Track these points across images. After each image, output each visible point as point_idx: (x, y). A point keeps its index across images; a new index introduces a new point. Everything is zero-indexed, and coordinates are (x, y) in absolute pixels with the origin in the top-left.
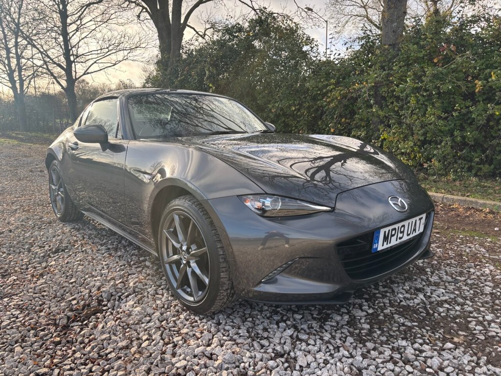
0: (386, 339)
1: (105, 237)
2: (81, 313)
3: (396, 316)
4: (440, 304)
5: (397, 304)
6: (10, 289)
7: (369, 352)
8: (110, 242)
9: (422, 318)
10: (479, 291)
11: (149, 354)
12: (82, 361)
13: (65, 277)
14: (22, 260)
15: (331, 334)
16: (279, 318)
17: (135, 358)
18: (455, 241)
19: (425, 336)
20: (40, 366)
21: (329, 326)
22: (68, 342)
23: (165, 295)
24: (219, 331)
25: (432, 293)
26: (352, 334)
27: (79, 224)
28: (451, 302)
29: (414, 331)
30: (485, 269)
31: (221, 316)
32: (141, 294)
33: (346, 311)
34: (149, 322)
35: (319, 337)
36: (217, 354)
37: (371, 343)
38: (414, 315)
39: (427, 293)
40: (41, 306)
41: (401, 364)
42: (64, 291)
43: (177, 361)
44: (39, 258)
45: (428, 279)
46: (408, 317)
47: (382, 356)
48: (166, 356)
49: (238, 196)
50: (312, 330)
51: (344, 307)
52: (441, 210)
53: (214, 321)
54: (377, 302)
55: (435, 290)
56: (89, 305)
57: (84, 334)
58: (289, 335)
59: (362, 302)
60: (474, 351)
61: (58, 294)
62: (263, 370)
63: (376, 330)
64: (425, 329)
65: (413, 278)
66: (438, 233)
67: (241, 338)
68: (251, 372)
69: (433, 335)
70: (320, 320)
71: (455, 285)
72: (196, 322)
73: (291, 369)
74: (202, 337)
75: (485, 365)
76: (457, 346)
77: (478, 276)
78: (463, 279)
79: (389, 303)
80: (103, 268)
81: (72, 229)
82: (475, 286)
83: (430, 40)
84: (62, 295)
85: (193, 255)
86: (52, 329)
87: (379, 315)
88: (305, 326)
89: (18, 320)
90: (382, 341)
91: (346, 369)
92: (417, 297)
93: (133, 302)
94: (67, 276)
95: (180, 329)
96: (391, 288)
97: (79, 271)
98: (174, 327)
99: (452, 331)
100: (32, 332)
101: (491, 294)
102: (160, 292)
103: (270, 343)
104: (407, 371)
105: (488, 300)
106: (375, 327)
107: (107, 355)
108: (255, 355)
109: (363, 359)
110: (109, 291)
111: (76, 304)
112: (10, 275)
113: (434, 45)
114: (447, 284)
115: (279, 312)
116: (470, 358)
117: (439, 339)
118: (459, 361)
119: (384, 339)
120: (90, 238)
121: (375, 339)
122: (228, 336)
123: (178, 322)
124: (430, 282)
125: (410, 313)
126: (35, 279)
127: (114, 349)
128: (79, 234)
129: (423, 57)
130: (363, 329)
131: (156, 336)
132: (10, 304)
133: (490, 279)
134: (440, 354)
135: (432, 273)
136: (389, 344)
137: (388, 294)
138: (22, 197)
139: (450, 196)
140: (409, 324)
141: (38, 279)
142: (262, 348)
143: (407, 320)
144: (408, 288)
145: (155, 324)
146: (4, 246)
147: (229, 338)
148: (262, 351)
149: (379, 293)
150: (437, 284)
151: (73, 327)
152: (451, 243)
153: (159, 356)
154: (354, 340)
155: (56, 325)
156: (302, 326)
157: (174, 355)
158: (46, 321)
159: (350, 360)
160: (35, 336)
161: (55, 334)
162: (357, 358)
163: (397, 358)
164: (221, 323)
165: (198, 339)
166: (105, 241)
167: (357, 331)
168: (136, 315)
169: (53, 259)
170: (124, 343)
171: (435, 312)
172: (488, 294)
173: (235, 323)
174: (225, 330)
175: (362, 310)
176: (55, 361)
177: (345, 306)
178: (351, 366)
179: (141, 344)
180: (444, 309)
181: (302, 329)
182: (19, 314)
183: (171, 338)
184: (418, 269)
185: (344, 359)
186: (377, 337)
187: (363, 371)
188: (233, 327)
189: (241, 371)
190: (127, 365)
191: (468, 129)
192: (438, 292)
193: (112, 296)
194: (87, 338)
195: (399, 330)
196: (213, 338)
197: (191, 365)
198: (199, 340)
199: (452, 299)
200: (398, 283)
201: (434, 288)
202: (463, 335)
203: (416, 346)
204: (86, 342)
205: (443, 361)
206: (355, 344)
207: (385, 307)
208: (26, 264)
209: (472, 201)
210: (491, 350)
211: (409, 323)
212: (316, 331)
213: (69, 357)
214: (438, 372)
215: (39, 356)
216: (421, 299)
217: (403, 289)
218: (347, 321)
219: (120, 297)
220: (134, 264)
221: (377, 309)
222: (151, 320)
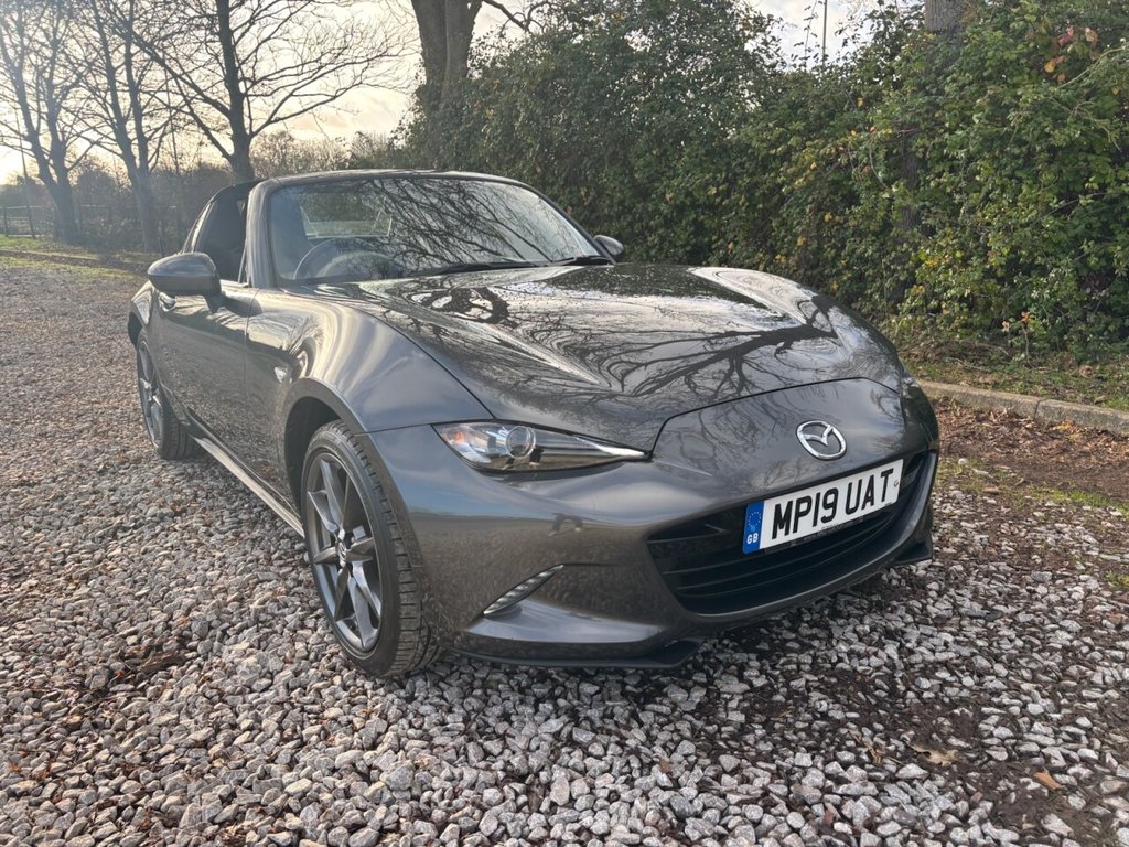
0: (770, 749)
1: (241, 495)
2: (139, 664)
3: (815, 695)
4: (929, 670)
5: (829, 666)
6: (16, 607)
7: (717, 778)
8: (246, 506)
9: (873, 702)
10: (1037, 642)
11: (241, 761)
12: (107, 769)
13: (130, 584)
14: (59, 544)
15: (648, 734)
16: (545, 691)
17: (213, 767)
18: (1028, 514)
19: (864, 746)
20: (22, 776)
21: (651, 715)
22: (95, 726)
23: (319, 629)
24: (404, 715)
25: (919, 643)
26: (696, 734)
27: (196, 465)
28: (957, 666)
29: (843, 731)
30: (1076, 588)
31: (420, 683)
32: (271, 626)
33: (704, 680)
34: (266, 689)
35: (618, 739)
36: (382, 768)
37: (731, 757)
38: (860, 694)
39: (908, 641)
40: (65, 645)
41: (782, 808)
42: (119, 615)
43: (291, 779)
44: (93, 540)
45: (924, 607)
46: (843, 698)
47: (745, 787)
48: (273, 766)
49: (432, 425)
50: (607, 720)
51: (702, 671)
52: (1024, 436)
53: (402, 693)
54: (782, 661)
55: (932, 636)
56: (159, 647)
57: (130, 710)
58: (553, 731)
59: (749, 659)
60: (969, 786)
61: (104, 621)
62: (468, 809)
63: (757, 726)
64: (871, 728)
65: (889, 605)
66: (993, 495)
67: (447, 733)
68: (439, 812)
69: (883, 743)
70: (636, 698)
71: (984, 626)
72: (365, 693)
73: (530, 808)
74: (364, 727)
75: (981, 821)
76: (931, 771)
77: (1050, 604)
78: (1011, 609)
79: (811, 665)
80: (213, 565)
81: (177, 476)
82: (1033, 629)
83: (1034, 18)
84: (114, 624)
85: (355, 551)
86: (73, 695)
87: (776, 692)
88: (595, 713)
89: (12, 674)
90: (759, 753)
91: (650, 816)
92: (880, 653)
93: (248, 644)
94: (135, 582)
95: (323, 709)
96: (827, 627)
97: (161, 571)
98: (314, 703)
99: (934, 736)
100: (31, 701)
101: (1065, 649)
102: (310, 623)
103: (506, 746)
104: (790, 826)
105: (1052, 663)
106: (757, 719)
107: (159, 757)
108: (461, 776)
109: (700, 792)
110: (204, 619)
111: (134, 644)
112: (25, 575)
113: (1044, 31)
114: (964, 622)
115: (549, 677)
116: (949, 805)
117: (891, 755)
118: (922, 810)
119: (766, 747)
120: (210, 495)
121: (746, 748)
122: (420, 727)
123: (325, 692)
124: (928, 615)
125: (851, 688)
126: (71, 586)
127: (177, 746)
128: (188, 487)
129: (1018, 59)
130: (727, 723)
131: (270, 723)
132: (6, 640)
133: (1078, 612)
134: (882, 790)
135: (940, 593)
136: (773, 761)
137: (816, 643)
138: (103, 400)
139: (1053, 403)
140: (838, 715)
141: (78, 586)
142: (484, 759)
143: (837, 705)
144: (867, 628)
145: (277, 694)
146: (31, 512)
147: (419, 732)
148: (482, 764)
149: (796, 640)
150: (940, 623)
151: (115, 693)
152: (1016, 519)
153: (260, 768)
154: (697, 747)
155: (82, 688)
156: (589, 713)
157: (292, 765)
158: (64, 680)
159: (666, 795)
160: (35, 710)
161: (75, 708)
162: (684, 790)
163: (779, 796)
164: (415, 699)
165: (355, 730)
166: (236, 504)
167: (711, 729)
168: (244, 673)
169: (120, 543)
170: (200, 735)
171: (909, 689)
172: (1056, 650)
173: (446, 700)
174: (417, 714)
175: (741, 679)
176: (55, 765)
177: (706, 667)
178: (665, 808)
179: (234, 739)
180: (935, 682)
181: (587, 718)
182: (18, 661)
183: (298, 728)
184: (909, 583)
185: (655, 792)
186: (751, 742)
187: (687, 821)
188: (437, 708)
189: (419, 809)
190: (189, 782)
191: (1120, 237)
192: (935, 641)
193: (210, 628)
194: (134, 719)
195: (809, 731)
196: (386, 731)
197: (318, 791)
198: (356, 734)
199: (965, 658)
200: (849, 616)
201: (928, 630)
202: (959, 748)
203: (831, 769)
204: (127, 729)
205: (884, 806)
206: (693, 759)
207: (798, 674)
208: (63, 552)
209: (1104, 416)
210: (1012, 786)
211: (840, 712)
212: (616, 723)
213: (87, 759)
214: (860, 833)
215: (28, 753)
216: (889, 657)
217: (855, 631)
218: (699, 703)
219: (224, 632)
220: (280, 558)
221: (776, 679)
222: (271, 684)
